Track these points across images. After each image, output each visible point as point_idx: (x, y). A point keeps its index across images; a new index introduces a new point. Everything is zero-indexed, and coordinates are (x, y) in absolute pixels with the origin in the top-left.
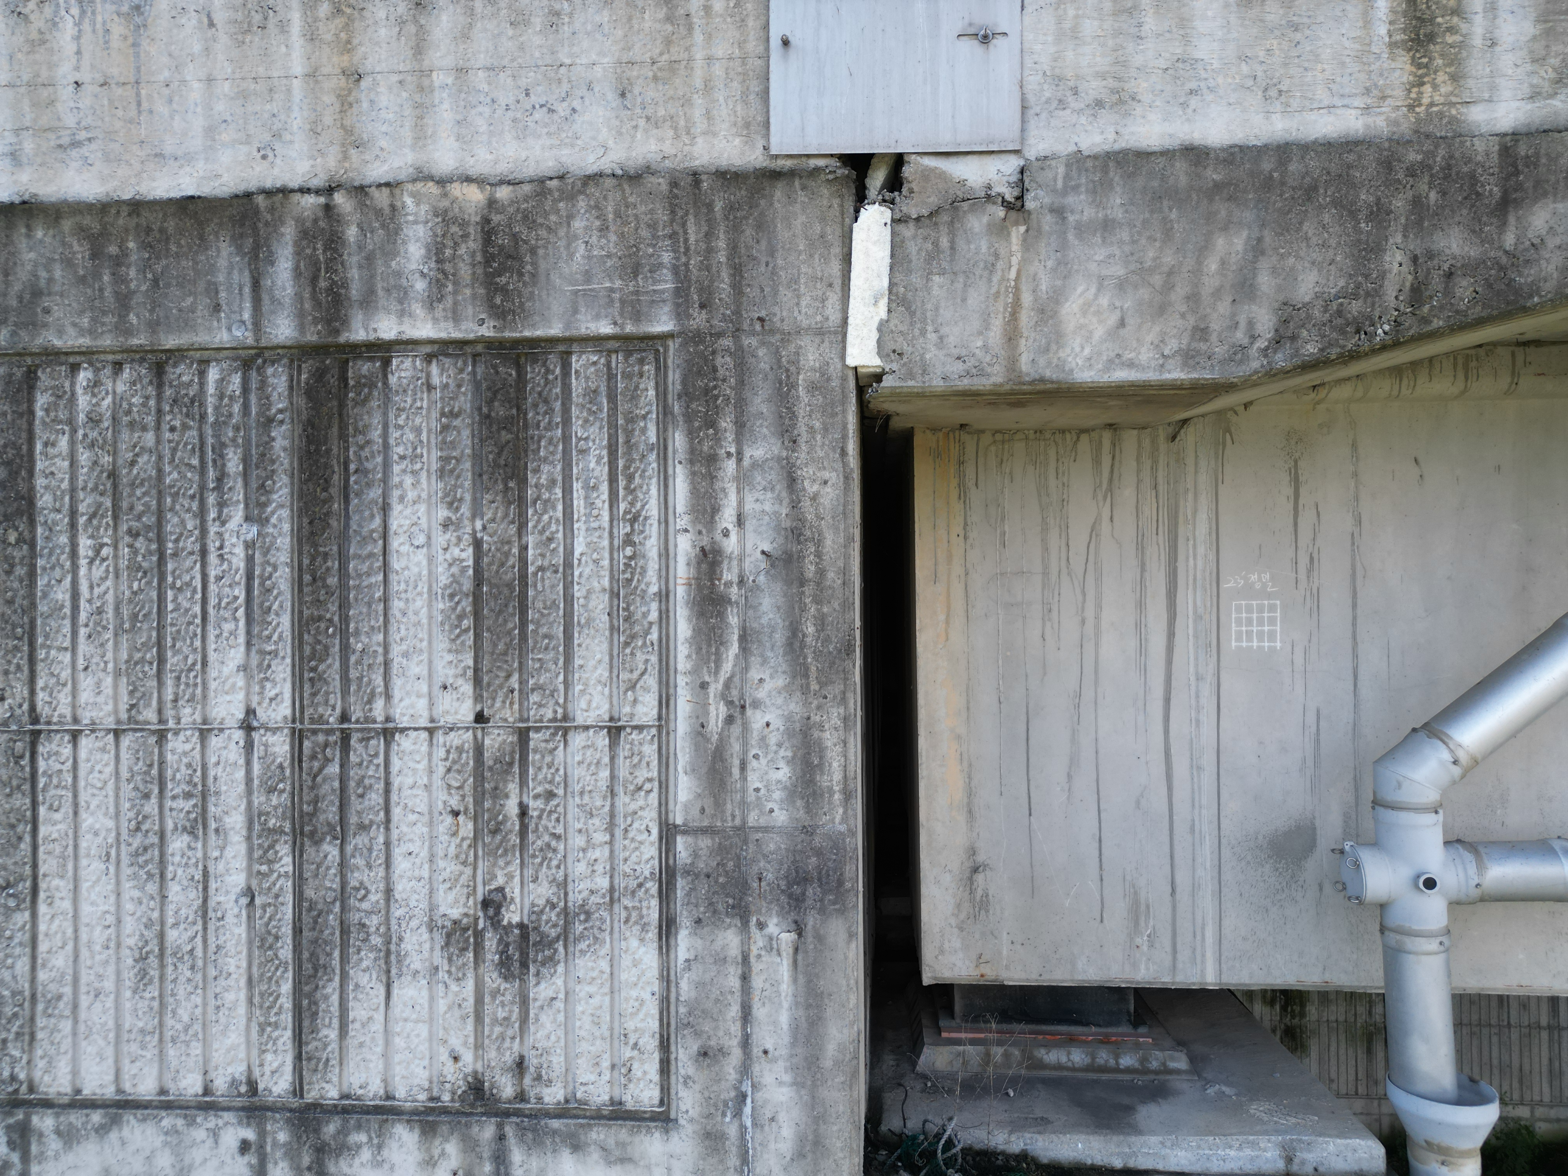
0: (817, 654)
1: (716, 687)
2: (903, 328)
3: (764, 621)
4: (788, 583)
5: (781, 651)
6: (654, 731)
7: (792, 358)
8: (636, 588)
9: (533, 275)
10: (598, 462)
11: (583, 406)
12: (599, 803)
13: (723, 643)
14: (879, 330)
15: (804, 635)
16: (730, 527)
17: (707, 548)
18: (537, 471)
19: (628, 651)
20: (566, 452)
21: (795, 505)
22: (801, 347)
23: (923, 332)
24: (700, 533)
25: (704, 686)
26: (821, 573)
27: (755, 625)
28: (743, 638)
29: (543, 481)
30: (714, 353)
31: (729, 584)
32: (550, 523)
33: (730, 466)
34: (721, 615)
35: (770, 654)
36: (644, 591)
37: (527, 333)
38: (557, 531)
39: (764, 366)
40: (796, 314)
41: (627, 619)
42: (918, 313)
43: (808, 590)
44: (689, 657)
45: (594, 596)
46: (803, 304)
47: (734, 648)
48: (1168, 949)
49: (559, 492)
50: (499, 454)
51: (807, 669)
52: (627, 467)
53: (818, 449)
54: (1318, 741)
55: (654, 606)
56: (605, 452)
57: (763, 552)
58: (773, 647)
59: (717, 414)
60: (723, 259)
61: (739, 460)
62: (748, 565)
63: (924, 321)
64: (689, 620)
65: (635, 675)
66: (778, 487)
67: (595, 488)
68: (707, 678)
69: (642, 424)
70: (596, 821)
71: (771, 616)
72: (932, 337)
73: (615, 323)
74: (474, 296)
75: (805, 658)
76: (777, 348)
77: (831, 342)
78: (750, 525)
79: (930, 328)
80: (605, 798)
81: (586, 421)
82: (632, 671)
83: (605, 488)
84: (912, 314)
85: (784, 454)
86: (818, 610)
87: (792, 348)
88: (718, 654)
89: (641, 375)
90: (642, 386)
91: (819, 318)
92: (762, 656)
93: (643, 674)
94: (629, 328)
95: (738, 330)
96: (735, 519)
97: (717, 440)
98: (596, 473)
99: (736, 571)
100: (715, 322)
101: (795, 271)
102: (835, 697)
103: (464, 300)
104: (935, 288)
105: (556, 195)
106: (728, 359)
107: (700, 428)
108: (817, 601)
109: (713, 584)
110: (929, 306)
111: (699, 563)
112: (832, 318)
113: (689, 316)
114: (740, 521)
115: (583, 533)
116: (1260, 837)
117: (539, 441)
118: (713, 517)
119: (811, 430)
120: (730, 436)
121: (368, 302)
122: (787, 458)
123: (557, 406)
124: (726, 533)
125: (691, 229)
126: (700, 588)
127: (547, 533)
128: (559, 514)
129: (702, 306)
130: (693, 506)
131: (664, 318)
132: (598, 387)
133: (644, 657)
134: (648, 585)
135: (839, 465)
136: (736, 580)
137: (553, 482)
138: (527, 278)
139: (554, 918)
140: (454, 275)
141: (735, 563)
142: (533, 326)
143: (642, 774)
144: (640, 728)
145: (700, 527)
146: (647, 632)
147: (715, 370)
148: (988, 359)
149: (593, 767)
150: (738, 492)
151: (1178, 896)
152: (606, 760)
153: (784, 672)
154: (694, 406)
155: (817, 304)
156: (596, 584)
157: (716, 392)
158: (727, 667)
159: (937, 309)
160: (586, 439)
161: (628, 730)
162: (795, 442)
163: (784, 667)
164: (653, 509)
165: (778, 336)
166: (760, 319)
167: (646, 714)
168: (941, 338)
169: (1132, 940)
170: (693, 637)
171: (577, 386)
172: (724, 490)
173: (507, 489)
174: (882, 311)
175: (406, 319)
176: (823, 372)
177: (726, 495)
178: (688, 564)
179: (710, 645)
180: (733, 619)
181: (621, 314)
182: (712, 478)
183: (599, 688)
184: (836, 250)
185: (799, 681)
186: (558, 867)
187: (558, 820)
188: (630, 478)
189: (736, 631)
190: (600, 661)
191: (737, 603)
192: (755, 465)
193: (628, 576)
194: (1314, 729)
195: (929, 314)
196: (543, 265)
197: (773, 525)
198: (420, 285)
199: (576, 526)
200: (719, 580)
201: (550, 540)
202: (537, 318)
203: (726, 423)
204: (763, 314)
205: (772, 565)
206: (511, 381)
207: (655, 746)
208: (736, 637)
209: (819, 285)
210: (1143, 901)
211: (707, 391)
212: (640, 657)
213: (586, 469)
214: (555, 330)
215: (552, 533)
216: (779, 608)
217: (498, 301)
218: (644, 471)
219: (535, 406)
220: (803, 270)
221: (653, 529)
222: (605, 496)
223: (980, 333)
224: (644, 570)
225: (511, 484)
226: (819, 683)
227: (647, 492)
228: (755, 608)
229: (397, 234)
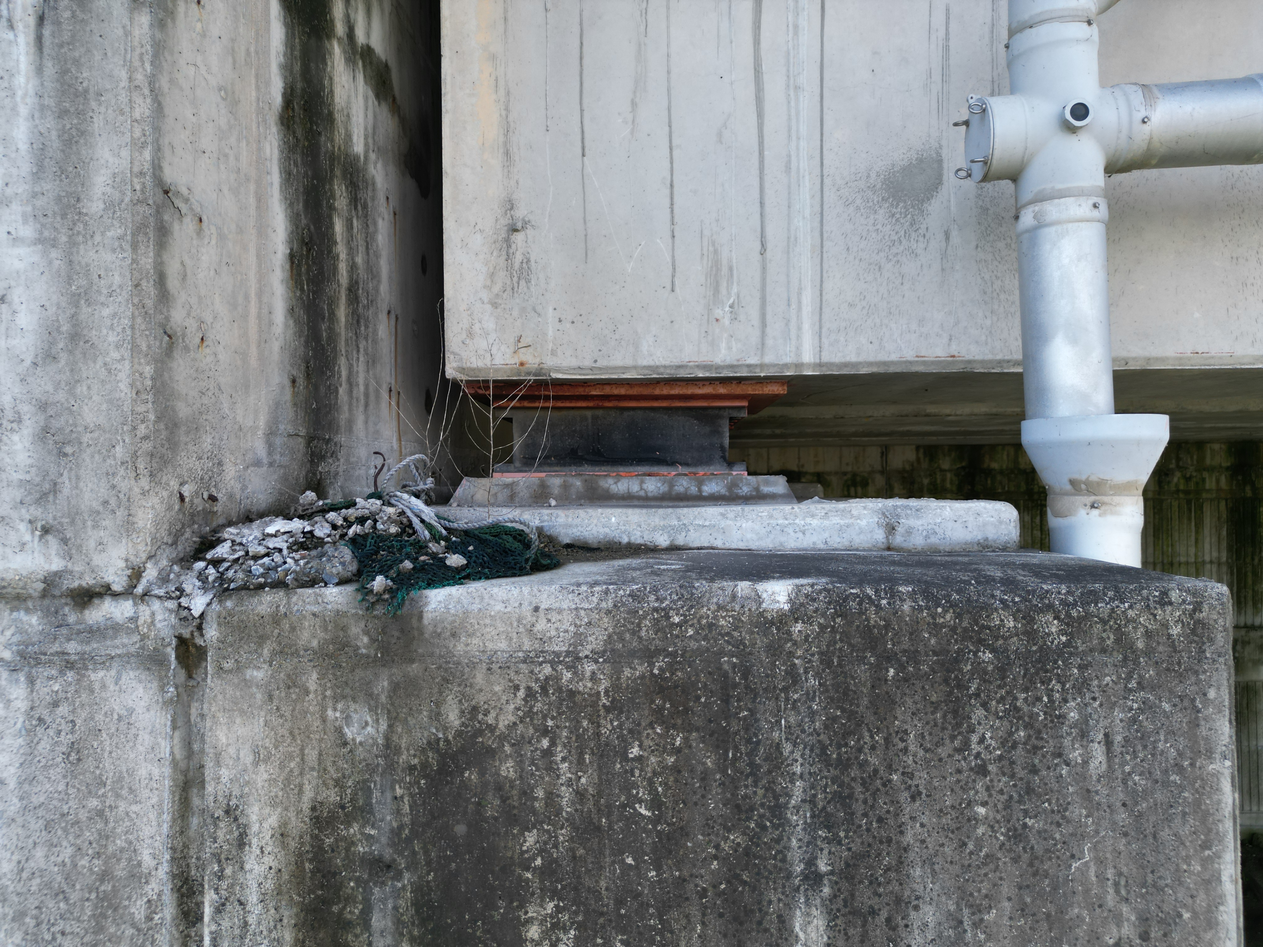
48: (756, 322)
54: (946, 48)
116: (873, 175)
151: (769, 254)
169: (710, 310)
194: (942, 33)
210: (725, 262)
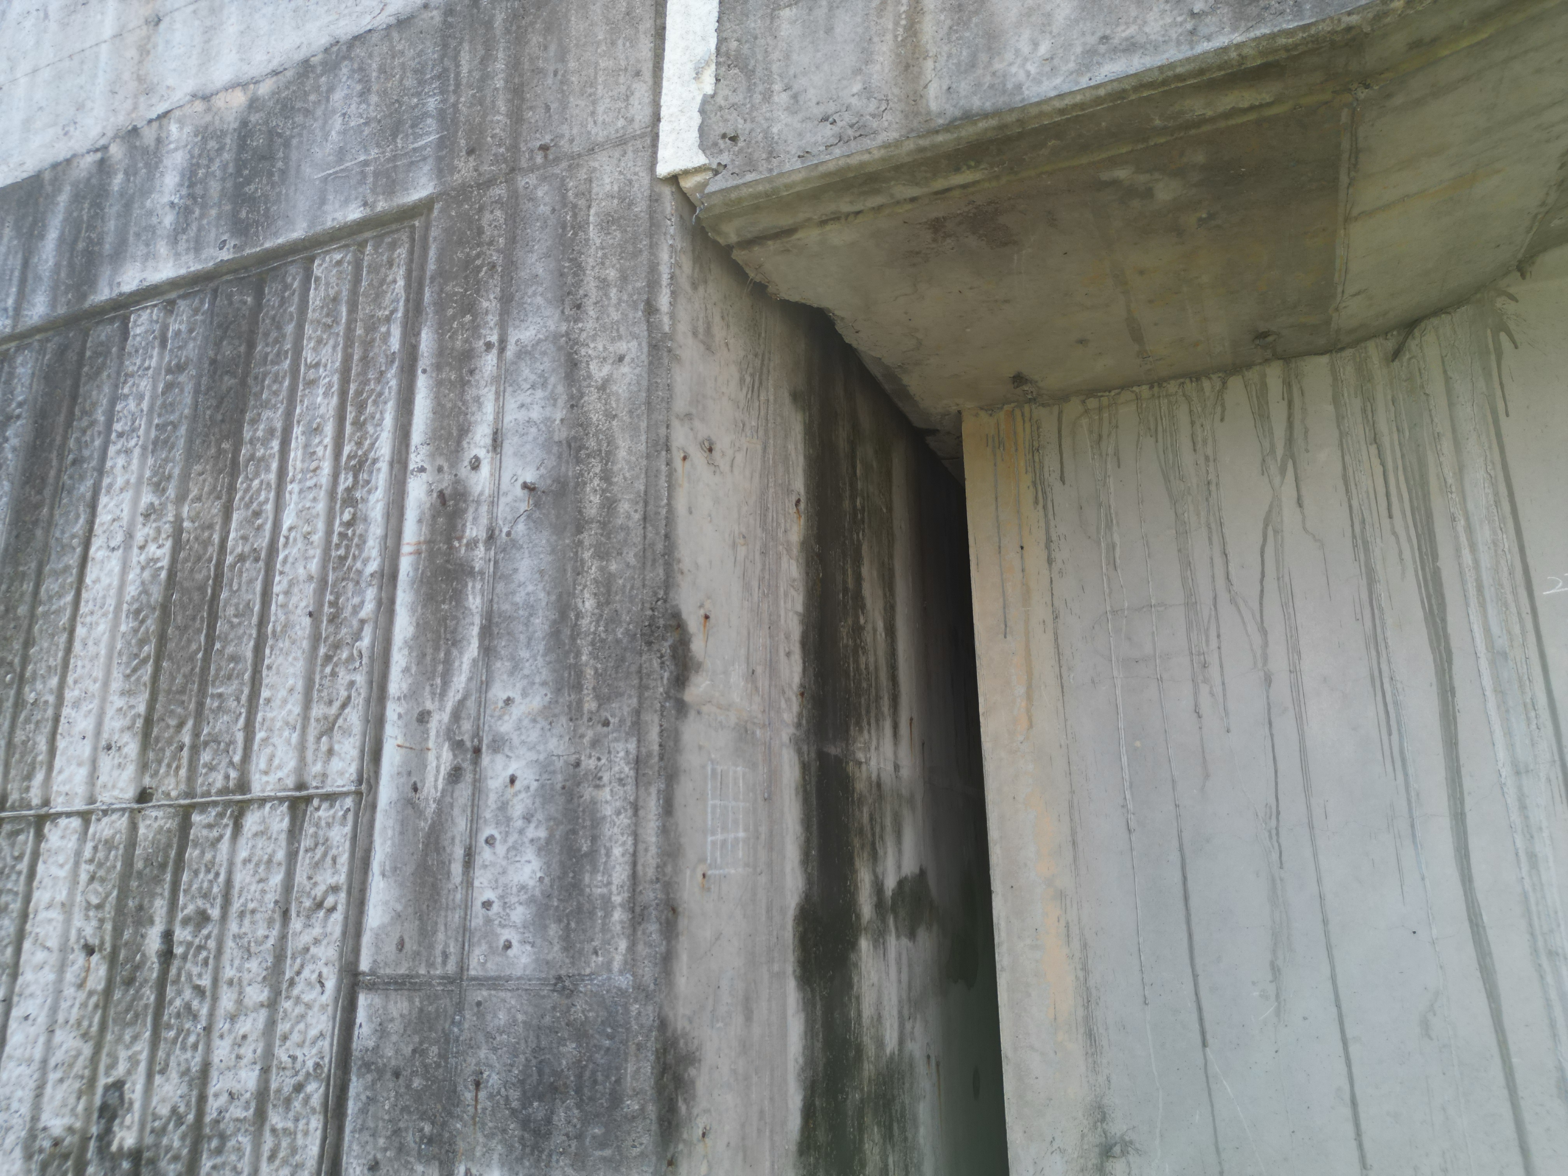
0: (598, 645)
1: (440, 719)
2: (738, 98)
3: (519, 598)
4: (558, 530)
5: (541, 647)
6: (349, 802)
7: (582, 188)
8: (350, 569)
9: (283, 172)
10: (325, 394)
11: (319, 322)
12: (261, 932)
13: (456, 642)
14: (702, 111)
15: (579, 615)
16: (482, 453)
17: (447, 492)
18: (254, 421)
19: (328, 670)
20: (293, 389)
21: (575, 403)
22: (595, 170)
23: (767, 96)
24: (440, 470)
25: (423, 718)
26: (609, 505)
27: (506, 607)
28: (486, 632)
29: (260, 434)
30: (481, 210)
31: (472, 544)
32: (259, 491)
33: (489, 363)
34: (458, 597)
35: (524, 654)
36: (360, 573)
37: (268, 245)
38: (267, 501)
39: (544, 209)
40: (590, 125)
41: (333, 619)
42: (759, 72)
43: (588, 537)
44: (406, 670)
45: (296, 590)
46: (600, 109)
47: (472, 649)
49: (275, 444)
50: (218, 407)
51: (580, 674)
52: (358, 393)
53: (611, 310)
55: (371, 594)
56: (336, 378)
57: (525, 486)
58: (530, 639)
59: (478, 291)
60: (499, 83)
61: (502, 350)
62: (502, 510)
63: (768, 79)
64: (413, 610)
65: (334, 710)
66: (552, 380)
67: (318, 430)
68: (429, 705)
69: (383, 329)
70: (253, 965)
71: (530, 588)
72: (781, 98)
73: (365, 204)
74: (219, 217)
75: (578, 654)
76: (563, 180)
77: (636, 151)
78: (508, 448)
79: (777, 87)
80: (270, 922)
81: (319, 341)
82: (330, 703)
83: (329, 429)
84: (749, 73)
85: (564, 328)
86: (602, 569)
87: (582, 174)
88: (448, 662)
89: (390, 264)
90: (390, 278)
91: (621, 123)
92: (512, 658)
93: (344, 706)
94: (382, 205)
95: (513, 170)
96: (488, 441)
97: (475, 329)
98: (322, 410)
99: (484, 521)
100: (485, 168)
101: (591, 71)
102: (622, 721)
103: (209, 223)
104: (785, 26)
105: (319, 70)
106: (498, 213)
107: (454, 318)
108: (602, 554)
109: (451, 547)
110: (776, 55)
111: (434, 517)
112: (638, 118)
113: (453, 169)
114: (497, 443)
115: (295, 497)
117: (263, 381)
118: (459, 443)
119: (604, 284)
120: (492, 320)
121: (118, 256)
122: (567, 334)
123: (290, 329)
124: (475, 465)
125: (465, 58)
126: (432, 555)
127: (255, 506)
128: (272, 477)
129: (470, 152)
130: (434, 431)
131: (424, 180)
132: (338, 293)
133: (348, 678)
134: (366, 562)
135: (642, 329)
136: (483, 535)
137: (271, 432)
138: (276, 178)
139: (176, 1144)
140: (203, 197)
141: (484, 509)
142: (276, 234)
143: (327, 878)
144: (331, 798)
145: (441, 461)
146: (357, 636)
147: (480, 231)
148: (872, 106)
149: (262, 867)
150: (497, 399)
152: (280, 855)
153: (544, 684)
154: (448, 288)
155: (621, 104)
156: (301, 571)
157: (478, 262)
158: (460, 681)
159: (787, 57)
160: (317, 365)
161: (316, 802)
162: (579, 307)
163: (545, 674)
164: (384, 448)
165: (564, 164)
166: (544, 148)
167: (341, 774)
168: (795, 97)
170: (415, 638)
171: (316, 297)
172: (477, 400)
173: (220, 451)
174: (708, 85)
175: (150, 263)
176: (624, 198)
177: (480, 407)
178: (420, 521)
179: (437, 649)
180: (474, 602)
181: (373, 191)
182: (463, 384)
183: (286, 733)
184: (648, 24)
185: (566, 698)
186: (195, 1047)
187: (206, 962)
188: (361, 407)
189: (477, 620)
190: (291, 690)
191: (482, 573)
192: (523, 353)
193: (342, 552)
195: (775, 68)
196: (294, 155)
197: (541, 440)
198: (168, 219)
199: (289, 487)
200: (460, 539)
201: (257, 514)
202: (280, 223)
203: (489, 304)
204: (547, 139)
205: (537, 505)
206: (245, 311)
207: (348, 829)
208: (475, 631)
209: (622, 79)
211: (467, 263)
212: (344, 677)
213: (314, 407)
214: (298, 232)
215: (261, 504)
216: (542, 572)
217: (243, 214)
218: (380, 394)
219: (266, 335)
220: (602, 65)
221: (381, 477)
222: (328, 440)
223: (858, 71)
224: (363, 539)
225: (225, 445)
226: (597, 697)
227: (379, 424)
228: (507, 578)
229: (157, 167)
